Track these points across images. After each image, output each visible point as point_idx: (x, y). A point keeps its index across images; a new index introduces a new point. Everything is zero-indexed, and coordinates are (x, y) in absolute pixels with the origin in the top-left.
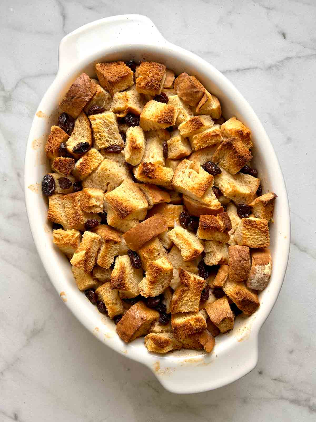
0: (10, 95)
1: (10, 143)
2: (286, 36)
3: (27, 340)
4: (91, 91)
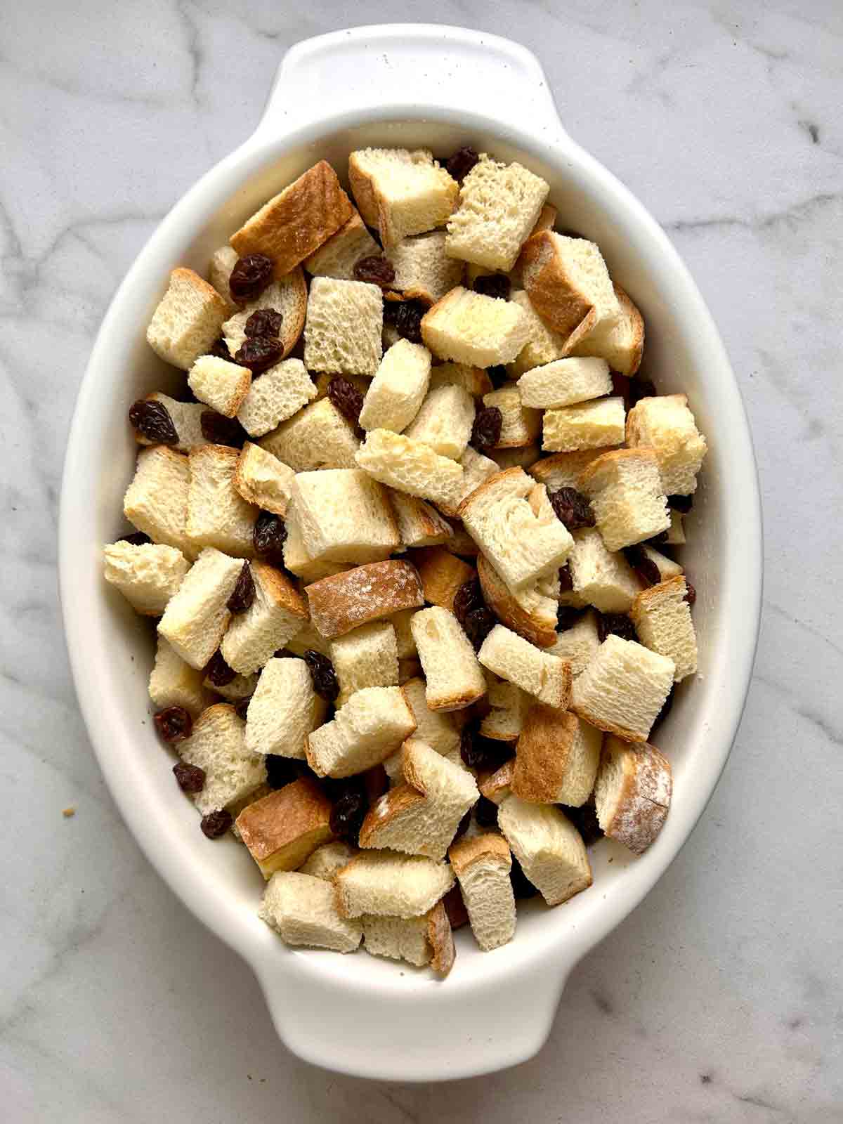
0: (37, 270)
1: (30, 406)
2: (820, 135)
3: (57, 956)
4: (337, 216)
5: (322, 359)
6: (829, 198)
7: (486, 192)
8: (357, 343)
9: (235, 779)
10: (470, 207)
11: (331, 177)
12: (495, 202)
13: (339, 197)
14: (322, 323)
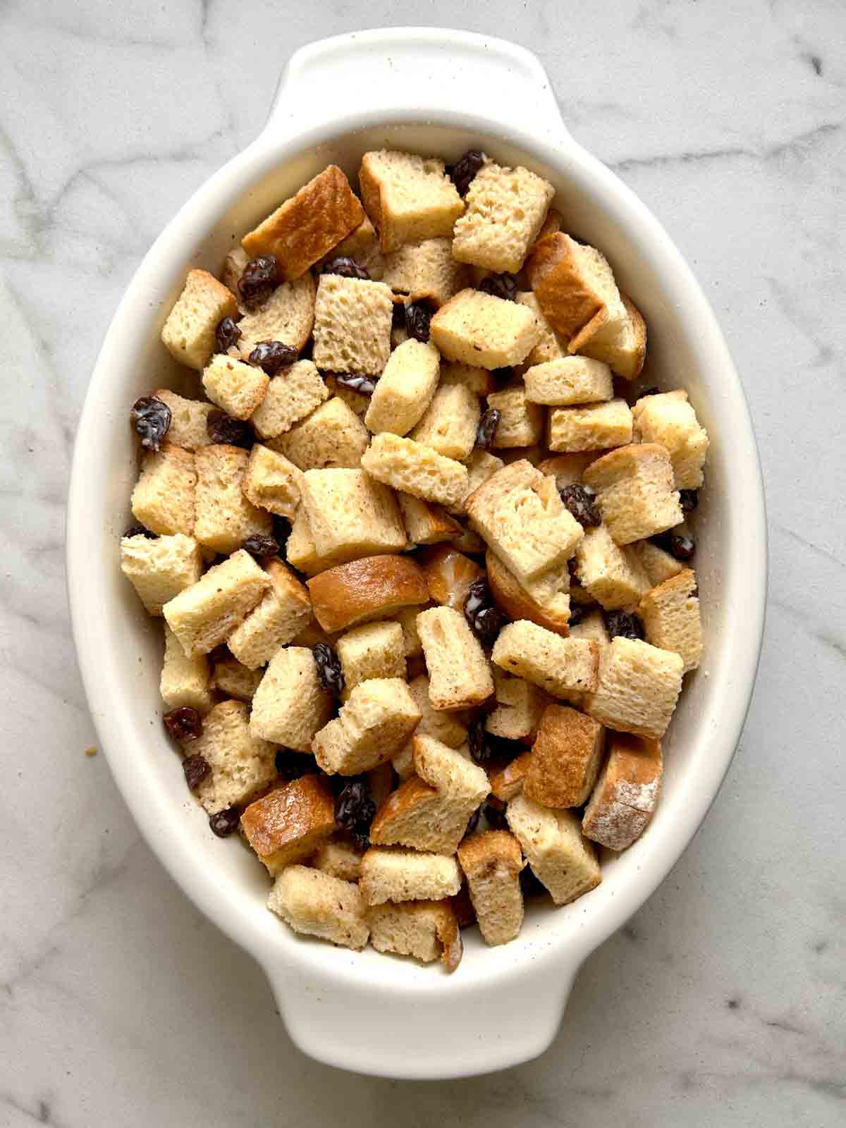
0: (49, 214)
1: (45, 347)
2: (823, 67)
4: (347, 220)
5: (330, 358)
6: (834, 128)
7: (492, 196)
8: (365, 344)
9: (244, 775)
10: (477, 211)
11: (342, 182)
12: (500, 205)
13: (349, 202)
14: (330, 322)
